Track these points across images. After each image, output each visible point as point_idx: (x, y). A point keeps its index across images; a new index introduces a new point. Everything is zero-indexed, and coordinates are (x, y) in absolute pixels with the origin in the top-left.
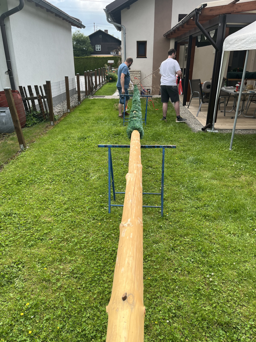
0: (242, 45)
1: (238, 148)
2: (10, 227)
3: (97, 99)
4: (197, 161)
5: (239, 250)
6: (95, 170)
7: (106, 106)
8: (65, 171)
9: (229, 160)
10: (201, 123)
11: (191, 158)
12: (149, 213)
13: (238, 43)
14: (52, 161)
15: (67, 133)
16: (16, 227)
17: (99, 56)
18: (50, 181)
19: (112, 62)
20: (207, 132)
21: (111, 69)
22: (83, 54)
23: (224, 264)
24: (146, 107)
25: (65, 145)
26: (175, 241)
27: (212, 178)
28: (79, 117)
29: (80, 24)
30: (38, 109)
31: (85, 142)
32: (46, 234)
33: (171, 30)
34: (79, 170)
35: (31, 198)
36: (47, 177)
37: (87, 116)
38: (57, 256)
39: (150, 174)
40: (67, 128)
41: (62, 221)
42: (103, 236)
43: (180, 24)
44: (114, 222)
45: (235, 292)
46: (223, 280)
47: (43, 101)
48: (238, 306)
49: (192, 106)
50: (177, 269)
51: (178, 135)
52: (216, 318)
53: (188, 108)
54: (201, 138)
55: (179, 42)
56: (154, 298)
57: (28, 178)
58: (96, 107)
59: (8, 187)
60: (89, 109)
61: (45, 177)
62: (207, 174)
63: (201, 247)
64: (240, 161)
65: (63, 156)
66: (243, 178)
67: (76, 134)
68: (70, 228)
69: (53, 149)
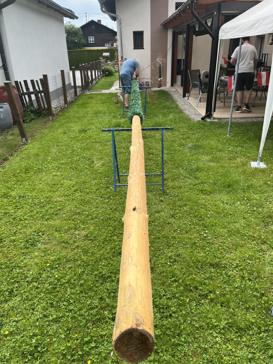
0: (236, 33)
1: (236, 134)
2: (25, 206)
3: (94, 94)
4: (196, 147)
5: (231, 215)
6: (98, 159)
7: (104, 100)
8: (69, 160)
9: (226, 145)
10: (201, 113)
11: (190, 145)
12: (151, 191)
13: (233, 31)
14: (56, 152)
15: (67, 127)
16: (31, 206)
17: (92, 48)
18: (57, 169)
19: (107, 54)
20: (206, 121)
21: (107, 63)
22: (75, 47)
23: (217, 225)
24: (146, 100)
25: (67, 138)
26: (175, 210)
27: (210, 161)
28: (77, 111)
29: (73, 15)
30: (35, 105)
31: (86, 134)
32: (60, 210)
33: (168, 19)
34: (83, 159)
35: (40, 183)
36: (53, 166)
37: (85, 110)
38: (72, 225)
39: (152, 159)
40: (66, 122)
41: (73, 200)
42: (111, 209)
43: (177, 13)
44: (120, 199)
45: (225, 243)
46: (215, 236)
47: (40, 96)
48: (227, 253)
49: (192, 97)
50: (177, 230)
51: (178, 125)
52: (209, 260)
53: (188, 99)
54: (201, 127)
55: (176, 31)
56: (157, 251)
57: (35, 167)
58: (94, 102)
59: (17, 175)
60: (87, 103)
61: (51, 166)
62: (206, 158)
63: (197, 213)
64: (237, 145)
65: (66, 148)
66: (238, 160)
67: (76, 127)
68: (81, 204)
69: (55, 142)
